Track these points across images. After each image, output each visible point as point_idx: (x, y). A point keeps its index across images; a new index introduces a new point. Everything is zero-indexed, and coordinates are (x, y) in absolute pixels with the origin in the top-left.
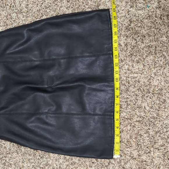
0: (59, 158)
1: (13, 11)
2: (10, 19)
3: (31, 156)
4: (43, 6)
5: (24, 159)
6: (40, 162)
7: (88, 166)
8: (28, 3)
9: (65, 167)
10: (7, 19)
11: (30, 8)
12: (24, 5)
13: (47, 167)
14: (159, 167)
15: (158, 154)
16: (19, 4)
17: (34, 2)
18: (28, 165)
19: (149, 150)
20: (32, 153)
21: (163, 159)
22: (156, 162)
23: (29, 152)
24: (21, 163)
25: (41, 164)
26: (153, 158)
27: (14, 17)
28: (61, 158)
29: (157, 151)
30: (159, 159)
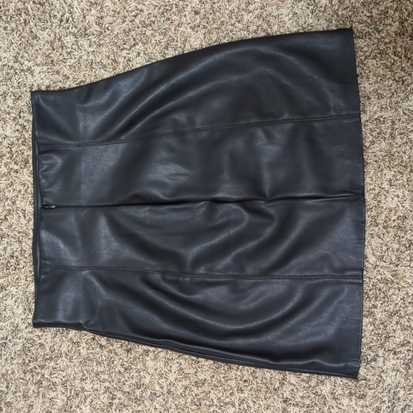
0: (167, 370)
1: (68, 31)
2: (60, 49)
3: (102, 365)
4: (137, 21)
5: (85, 372)
6: (123, 379)
7: (236, 389)
8: (102, 14)
9: (181, 391)
10: (54, 49)
11: (107, 25)
12: (93, 18)
13: (140, 390)
14: (394, 392)
15: (394, 362)
16: (82, 16)
17: (115, 11)
18: (96, 387)
19: (372, 354)
20: (104, 358)
21: (405, 375)
22: (389, 381)
23: (98, 356)
24: (78, 381)
25: (124, 384)
26: (383, 371)
27: (69, 45)
28: (173, 371)
29: (391, 356)
30: (396, 375)
